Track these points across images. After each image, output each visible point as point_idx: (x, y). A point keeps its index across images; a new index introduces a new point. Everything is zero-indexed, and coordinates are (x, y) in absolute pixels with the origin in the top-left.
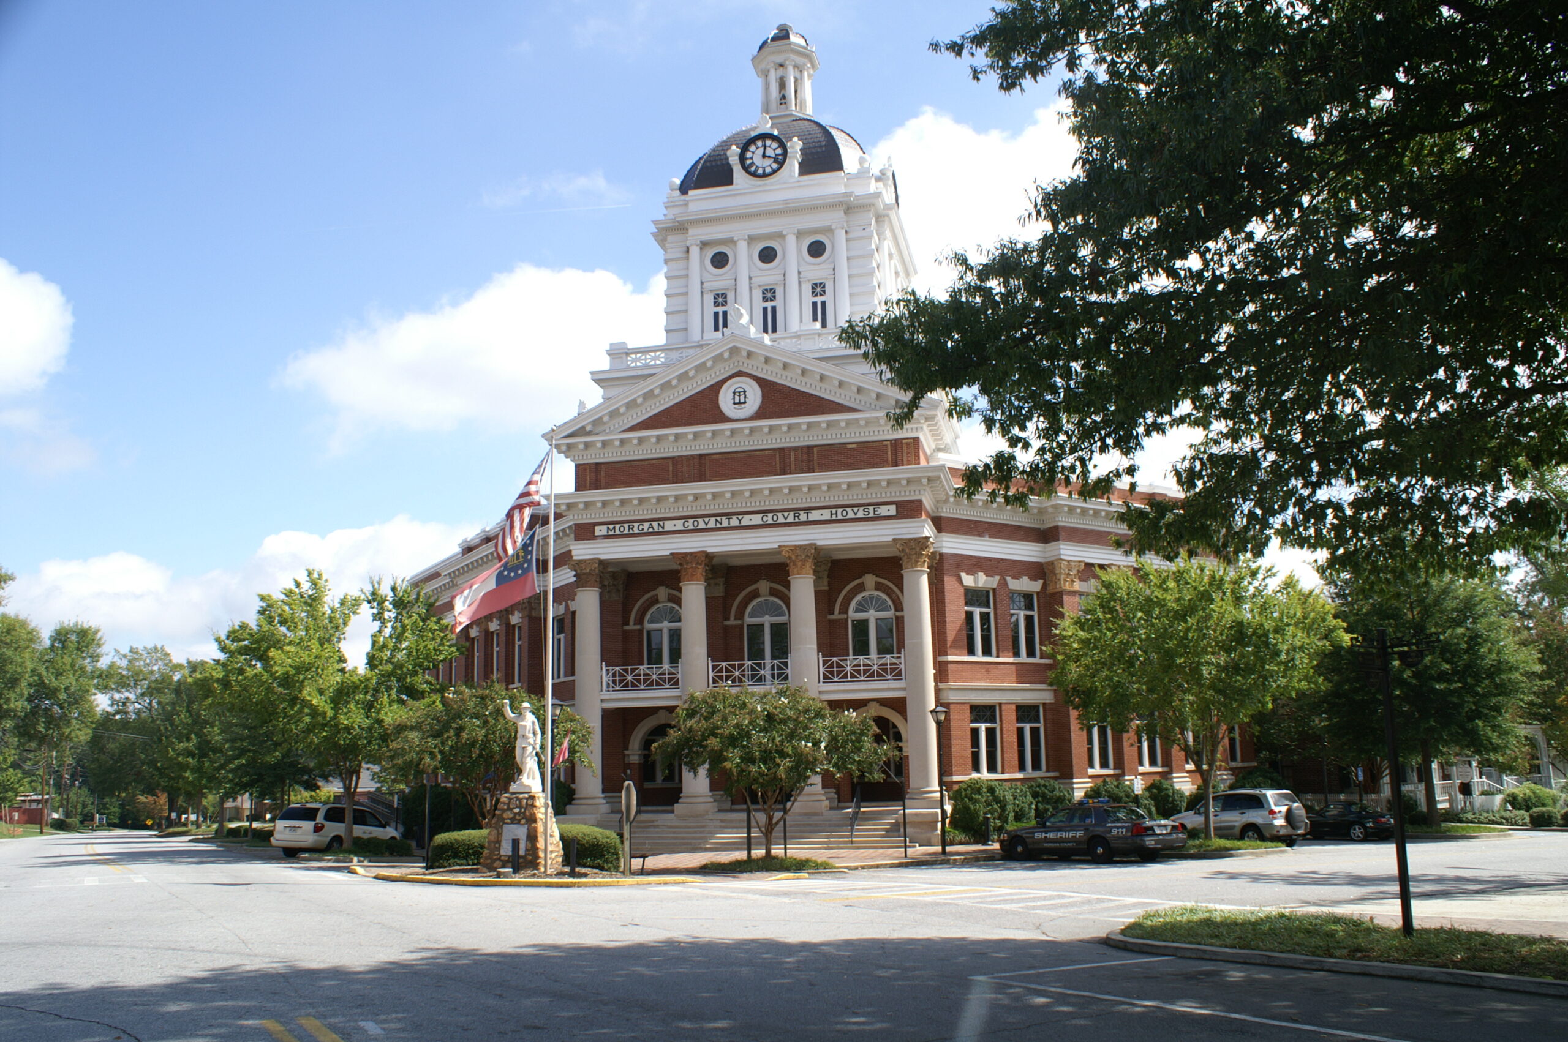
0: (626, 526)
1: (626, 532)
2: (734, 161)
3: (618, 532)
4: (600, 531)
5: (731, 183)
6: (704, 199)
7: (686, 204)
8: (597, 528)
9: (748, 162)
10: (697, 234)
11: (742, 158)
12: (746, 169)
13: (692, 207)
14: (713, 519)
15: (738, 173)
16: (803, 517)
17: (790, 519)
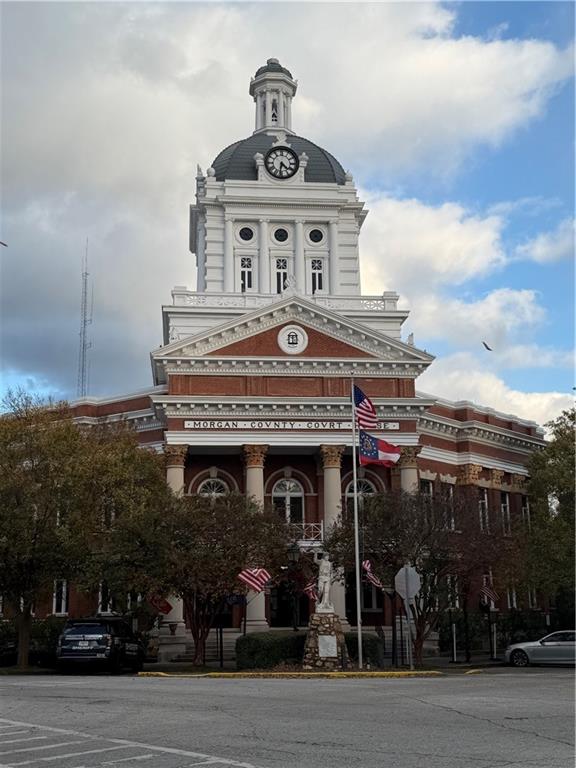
0: (209, 423)
1: (209, 427)
2: (260, 162)
3: (202, 427)
4: (189, 424)
5: (257, 179)
6: (237, 189)
7: (223, 189)
8: (186, 423)
9: (270, 165)
10: (232, 212)
11: (266, 163)
12: (269, 170)
13: (229, 192)
14: (273, 423)
15: (262, 170)
16: (336, 426)
17: (327, 427)
